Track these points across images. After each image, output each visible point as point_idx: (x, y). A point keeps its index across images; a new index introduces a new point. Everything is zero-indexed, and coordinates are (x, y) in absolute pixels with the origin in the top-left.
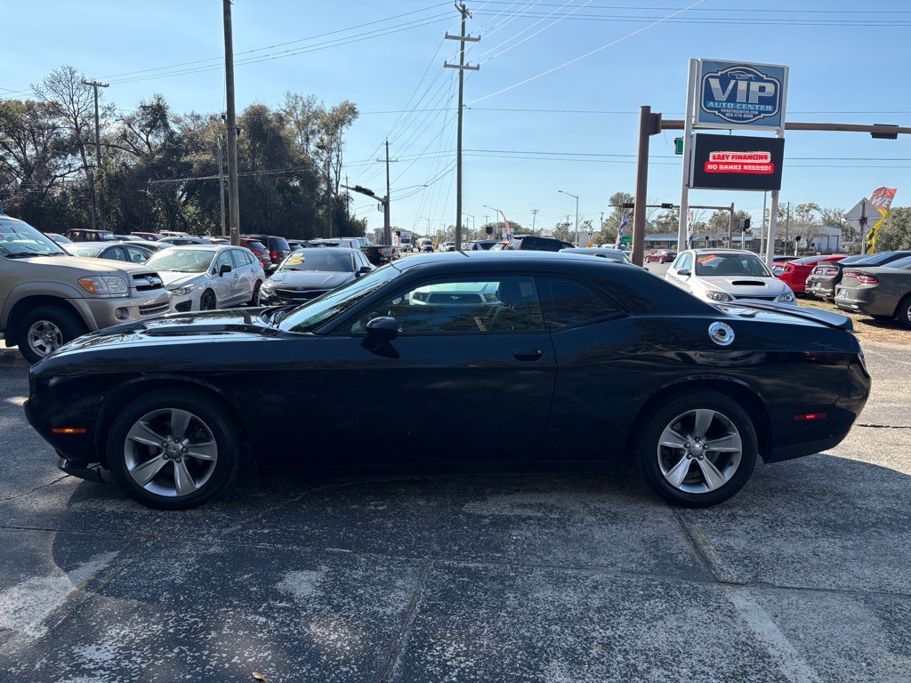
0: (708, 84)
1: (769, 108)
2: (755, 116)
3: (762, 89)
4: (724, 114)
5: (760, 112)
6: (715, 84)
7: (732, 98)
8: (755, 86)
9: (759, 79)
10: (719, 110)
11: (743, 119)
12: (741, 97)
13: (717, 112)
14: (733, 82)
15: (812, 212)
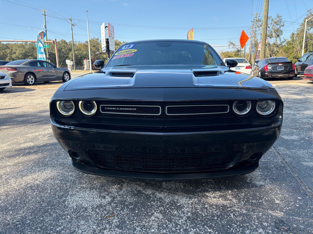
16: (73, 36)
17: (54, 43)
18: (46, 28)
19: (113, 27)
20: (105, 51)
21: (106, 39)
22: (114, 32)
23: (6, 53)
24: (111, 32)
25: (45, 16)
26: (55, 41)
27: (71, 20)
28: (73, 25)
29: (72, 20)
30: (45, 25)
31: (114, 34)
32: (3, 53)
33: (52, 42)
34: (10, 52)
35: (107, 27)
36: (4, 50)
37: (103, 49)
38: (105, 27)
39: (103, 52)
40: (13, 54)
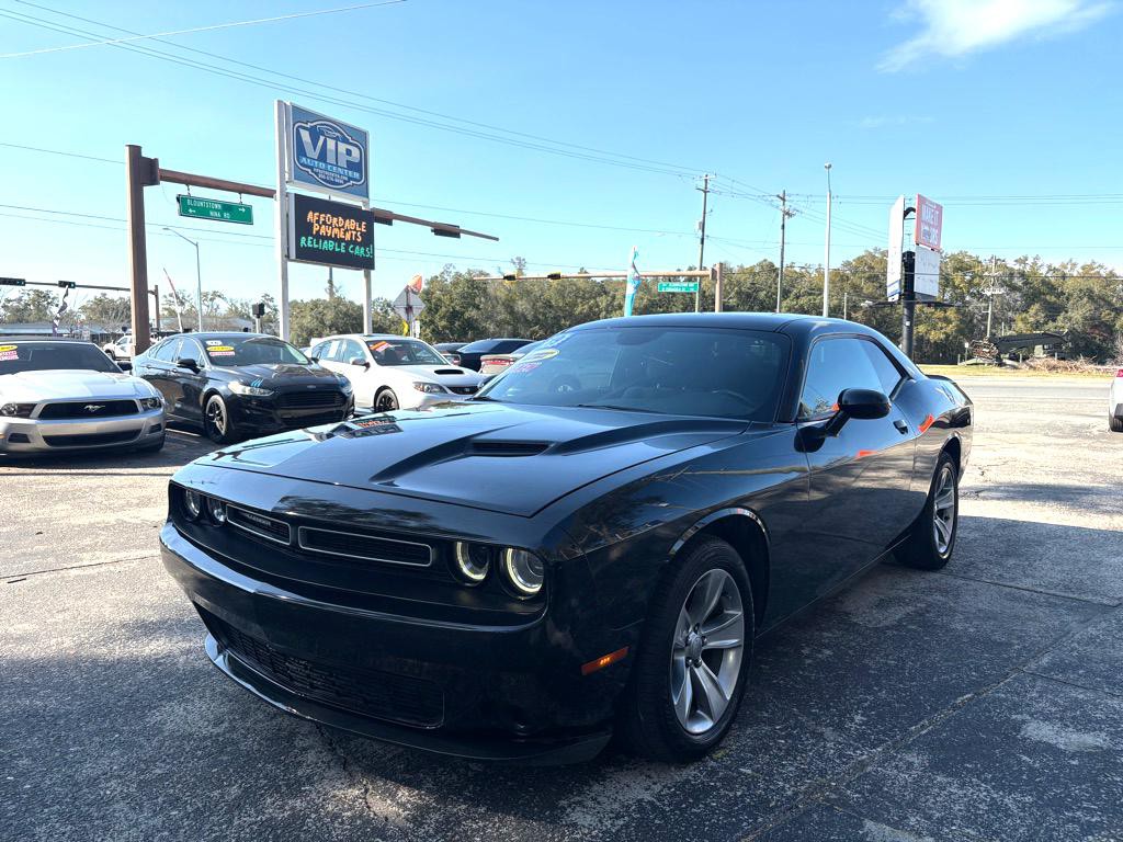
0: (298, 133)
1: (357, 175)
2: (345, 182)
3: (349, 152)
4: (317, 174)
5: (350, 179)
6: (305, 136)
7: (323, 157)
8: (343, 147)
9: (345, 141)
10: (312, 168)
11: (334, 183)
12: (331, 158)
13: (309, 170)
14: (322, 138)
15: (217, 300)
16: (783, 250)
17: (714, 277)
18: (703, 231)
19: (939, 208)
20: (896, 297)
21: (904, 255)
22: (939, 227)
23: (598, 306)
24: (927, 228)
25: (705, 192)
26: (718, 270)
27: (784, 200)
28: (788, 214)
29: (786, 198)
30: (701, 220)
31: (939, 235)
32: (591, 308)
33: (709, 272)
34: (608, 305)
35: (914, 210)
36: (594, 298)
37: (890, 290)
38: (906, 213)
39: (890, 300)
40: (616, 310)
